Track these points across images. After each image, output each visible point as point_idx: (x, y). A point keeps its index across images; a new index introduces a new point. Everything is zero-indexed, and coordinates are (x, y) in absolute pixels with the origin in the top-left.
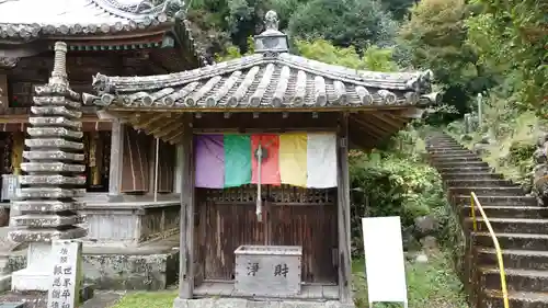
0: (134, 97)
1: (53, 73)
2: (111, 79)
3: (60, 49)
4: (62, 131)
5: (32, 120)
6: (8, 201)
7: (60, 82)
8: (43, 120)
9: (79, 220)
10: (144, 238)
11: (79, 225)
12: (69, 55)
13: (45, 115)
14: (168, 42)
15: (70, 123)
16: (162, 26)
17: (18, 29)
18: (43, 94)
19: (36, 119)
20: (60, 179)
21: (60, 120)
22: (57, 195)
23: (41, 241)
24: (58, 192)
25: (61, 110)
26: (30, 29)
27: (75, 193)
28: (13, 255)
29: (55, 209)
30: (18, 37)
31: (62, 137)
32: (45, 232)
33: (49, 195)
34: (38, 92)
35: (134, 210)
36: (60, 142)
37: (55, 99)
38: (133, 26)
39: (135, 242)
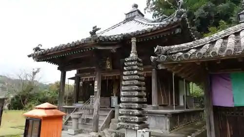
0: (177, 55)
1: (131, 52)
2: (164, 48)
3: (134, 40)
4: (137, 77)
5: (125, 73)
6: (114, 108)
7: (135, 55)
8: (129, 73)
9: (145, 119)
10: (171, 129)
11: (146, 122)
12: (137, 43)
13: (129, 70)
14: (178, 31)
15: (140, 73)
16: (176, 23)
17: (116, 37)
18: (129, 61)
19: (126, 72)
20: (137, 99)
21: (136, 72)
22: (136, 107)
23: (131, 129)
24: (137, 105)
25: (136, 67)
26: (120, 36)
27: (143, 106)
28: (117, 131)
29: (136, 114)
30: (116, 40)
31: (136, 80)
32: (132, 125)
33: (133, 107)
34: (126, 60)
35: (166, 114)
36: (136, 82)
37: (133, 63)
38: (161, 26)
39: (168, 131)
